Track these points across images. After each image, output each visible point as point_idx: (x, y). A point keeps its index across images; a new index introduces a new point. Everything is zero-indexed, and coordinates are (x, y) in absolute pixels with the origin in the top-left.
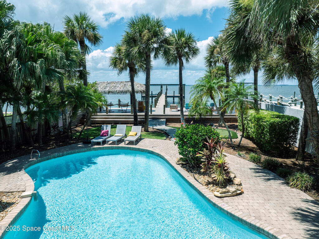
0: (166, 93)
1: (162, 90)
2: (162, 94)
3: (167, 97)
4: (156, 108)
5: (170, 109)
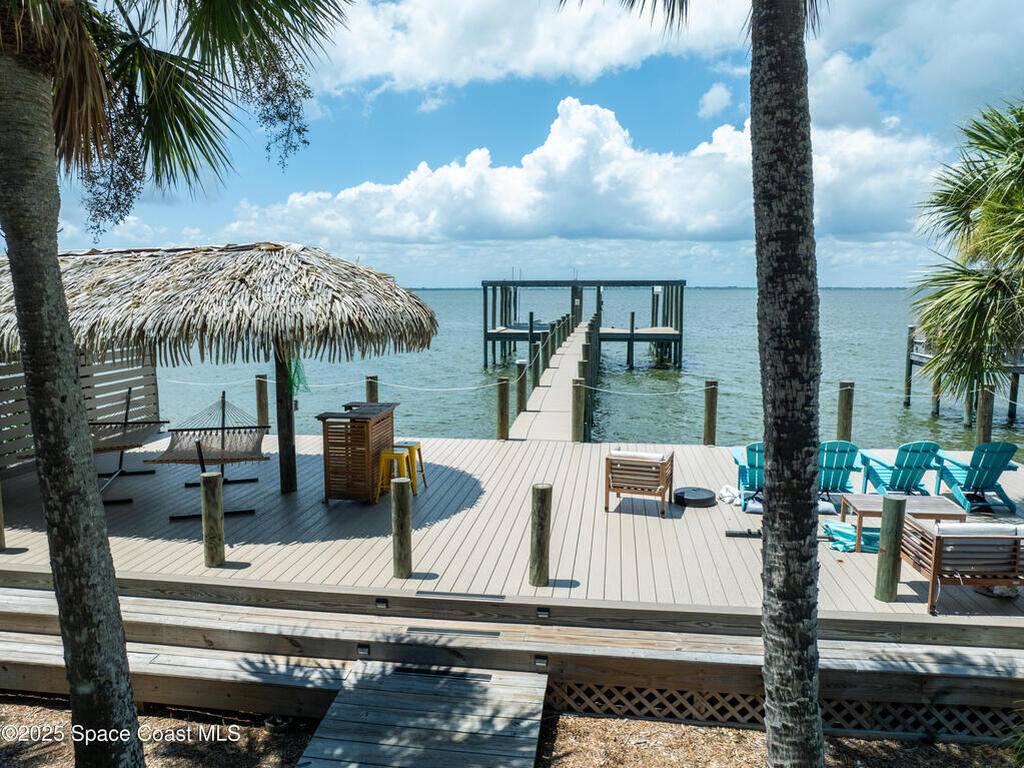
4: (507, 439)
5: (608, 488)
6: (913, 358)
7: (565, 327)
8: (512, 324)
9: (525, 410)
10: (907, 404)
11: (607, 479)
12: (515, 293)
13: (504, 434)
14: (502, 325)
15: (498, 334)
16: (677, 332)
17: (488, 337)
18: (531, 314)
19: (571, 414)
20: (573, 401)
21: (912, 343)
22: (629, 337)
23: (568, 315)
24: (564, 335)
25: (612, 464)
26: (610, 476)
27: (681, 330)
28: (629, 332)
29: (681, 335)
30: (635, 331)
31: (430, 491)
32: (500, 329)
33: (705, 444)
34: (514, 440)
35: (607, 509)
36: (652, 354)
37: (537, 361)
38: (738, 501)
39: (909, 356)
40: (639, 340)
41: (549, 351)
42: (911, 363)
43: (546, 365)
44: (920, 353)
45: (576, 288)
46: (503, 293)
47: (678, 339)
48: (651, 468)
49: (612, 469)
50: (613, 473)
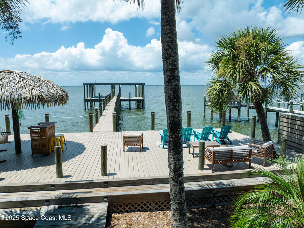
0: (119, 96)
1: (113, 92)
4: (93, 132)
5: (124, 145)
6: (206, 104)
7: (110, 97)
8: (93, 96)
9: (98, 123)
10: (205, 116)
11: (124, 142)
12: (94, 87)
13: (91, 130)
14: (90, 97)
15: (89, 100)
16: (143, 98)
17: (86, 101)
18: (99, 94)
19: (112, 123)
20: (113, 120)
21: (205, 100)
22: (129, 100)
23: (111, 94)
24: (108, 101)
25: (125, 137)
26: (125, 141)
27: (144, 98)
28: (129, 98)
29: (144, 99)
30: (131, 98)
31: (68, 150)
32: (89, 98)
33: (152, 130)
34: (95, 132)
35: (124, 151)
36: (136, 105)
37: (101, 108)
38: (161, 146)
40: (132, 101)
42: (205, 105)
43: (104, 109)
44: (207, 103)
45: (113, 86)
46: (90, 87)
47: (143, 100)
48: (137, 138)
49: (125, 139)
50: (125, 140)
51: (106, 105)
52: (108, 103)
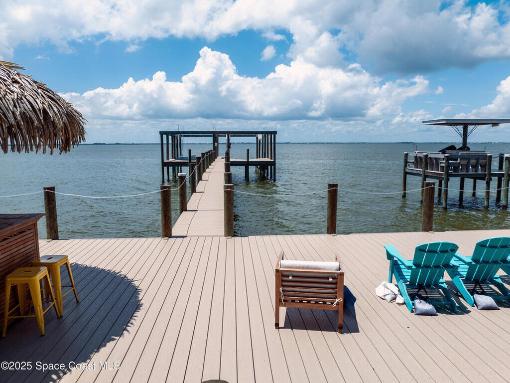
0: (227, 154)
1: (216, 149)
2: (219, 157)
3: (228, 165)
4: (170, 236)
5: (279, 303)
6: (407, 171)
7: (210, 157)
8: (179, 157)
9: (186, 210)
10: (404, 196)
11: (278, 293)
12: (180, 140)
13: (167, 233)
14: (173, 158)
15: (170, 162)
16: (273, 160)
17: (164, 164)
18: (190, 151)
20: (225, 203)
21: (406, 162)
22: (246, 163)
23: (212, 150)
24: (207, 165)
25: (283, 276)
26: (281, 289)
27: (275, 159)
28: (246, 160)
29: (275, 162)
30: (250, 160)
31: (82, 308)
32: (171, 160)
33: (328, 233)
34: (177, 237)
35: (277, 325)
36: (258, 173)
37: (194, 175)
39: (405, 170)
40: (251, 165)
41: (202, 170)
42: (406, 173)
43: (200, 179)
44: (411, 168)
45: (215, 135)
46: (173, 138)
47: (273, 164)
48: (328, 278)
49: (283, 281)
50: (284, 286)
51: (204, 171)
52: (208, 167)
